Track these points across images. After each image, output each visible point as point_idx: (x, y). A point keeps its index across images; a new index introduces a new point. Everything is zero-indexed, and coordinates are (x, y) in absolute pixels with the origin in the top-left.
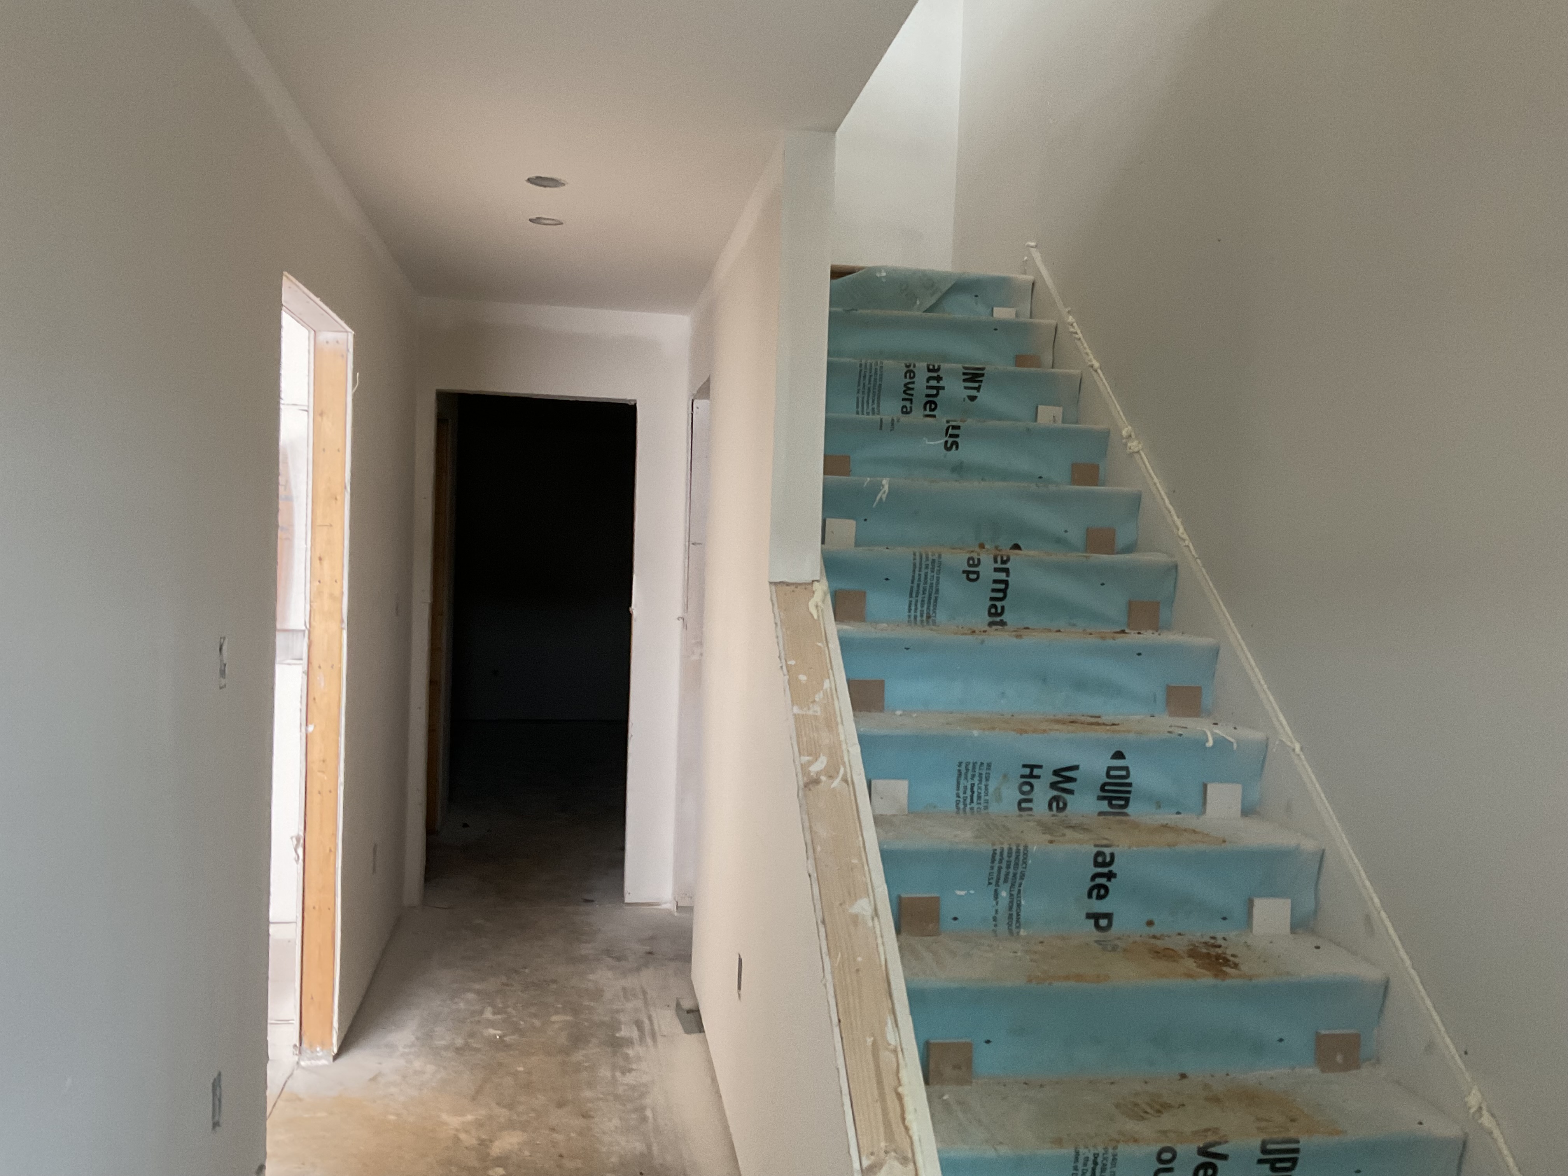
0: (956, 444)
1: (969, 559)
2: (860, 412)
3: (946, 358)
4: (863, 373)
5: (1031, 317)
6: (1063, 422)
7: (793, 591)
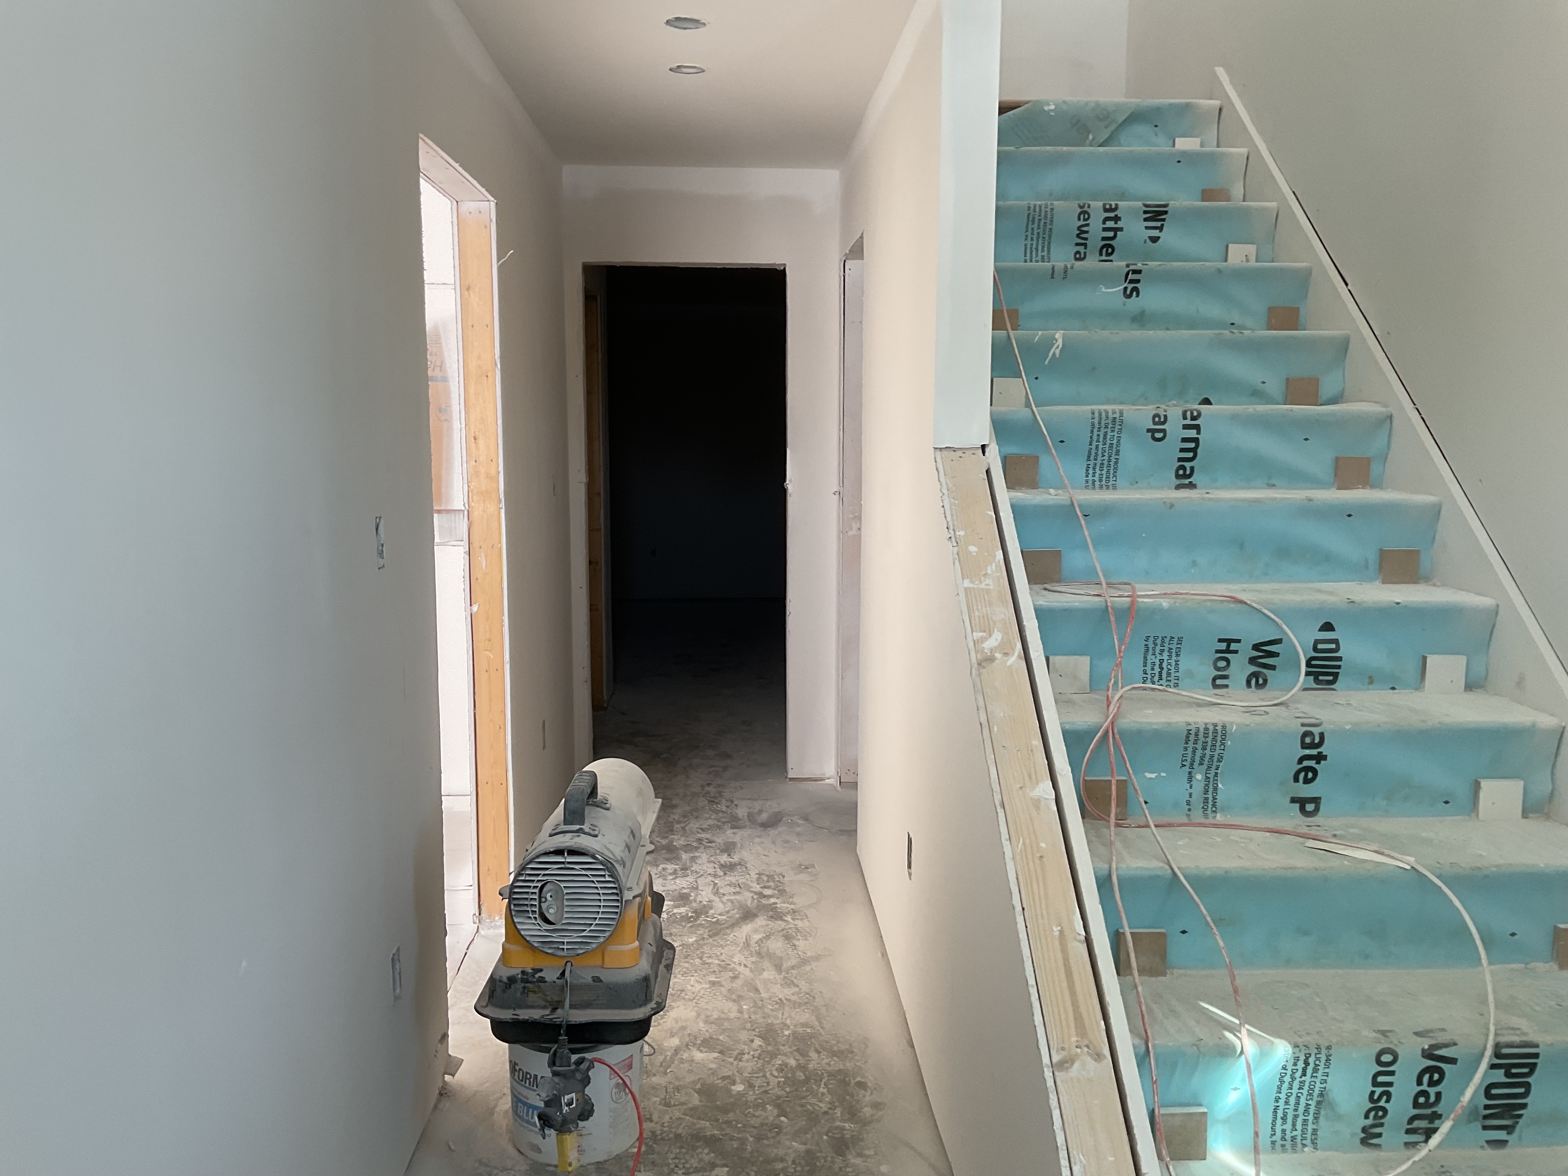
0: (1136, 289)
1: (1154, 417)
2: (1028, 260)
3: (1123, 196)
4: (1031, 219)
5: (1218, 146)
6: (1257, 261)
7: (960, 457)
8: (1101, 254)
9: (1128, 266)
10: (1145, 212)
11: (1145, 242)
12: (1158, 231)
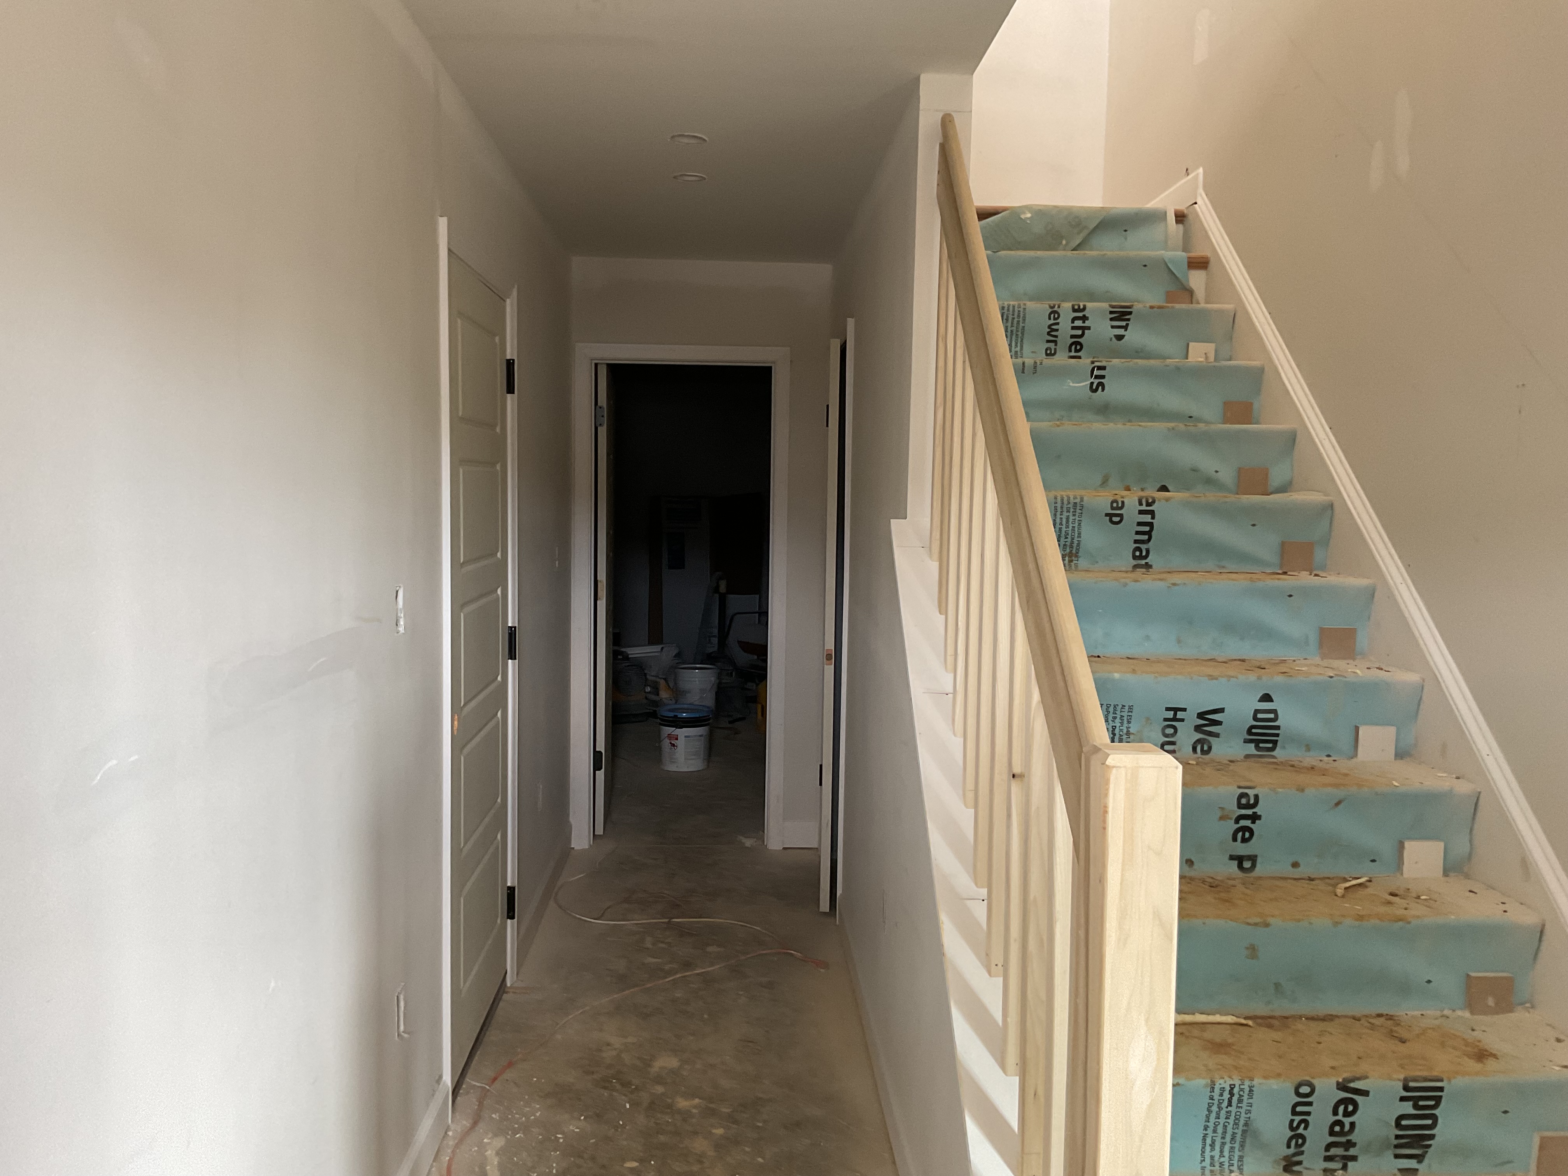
0: (1101, 384)
1: (1112, 503)
3: (1092, 296)
4: (1005, 316)
6: (1215, 359)
8: (1070, 351)
9: (1093, 362)
10: (1111, 312)
11: (1111, 340)
12: (1123, 330)
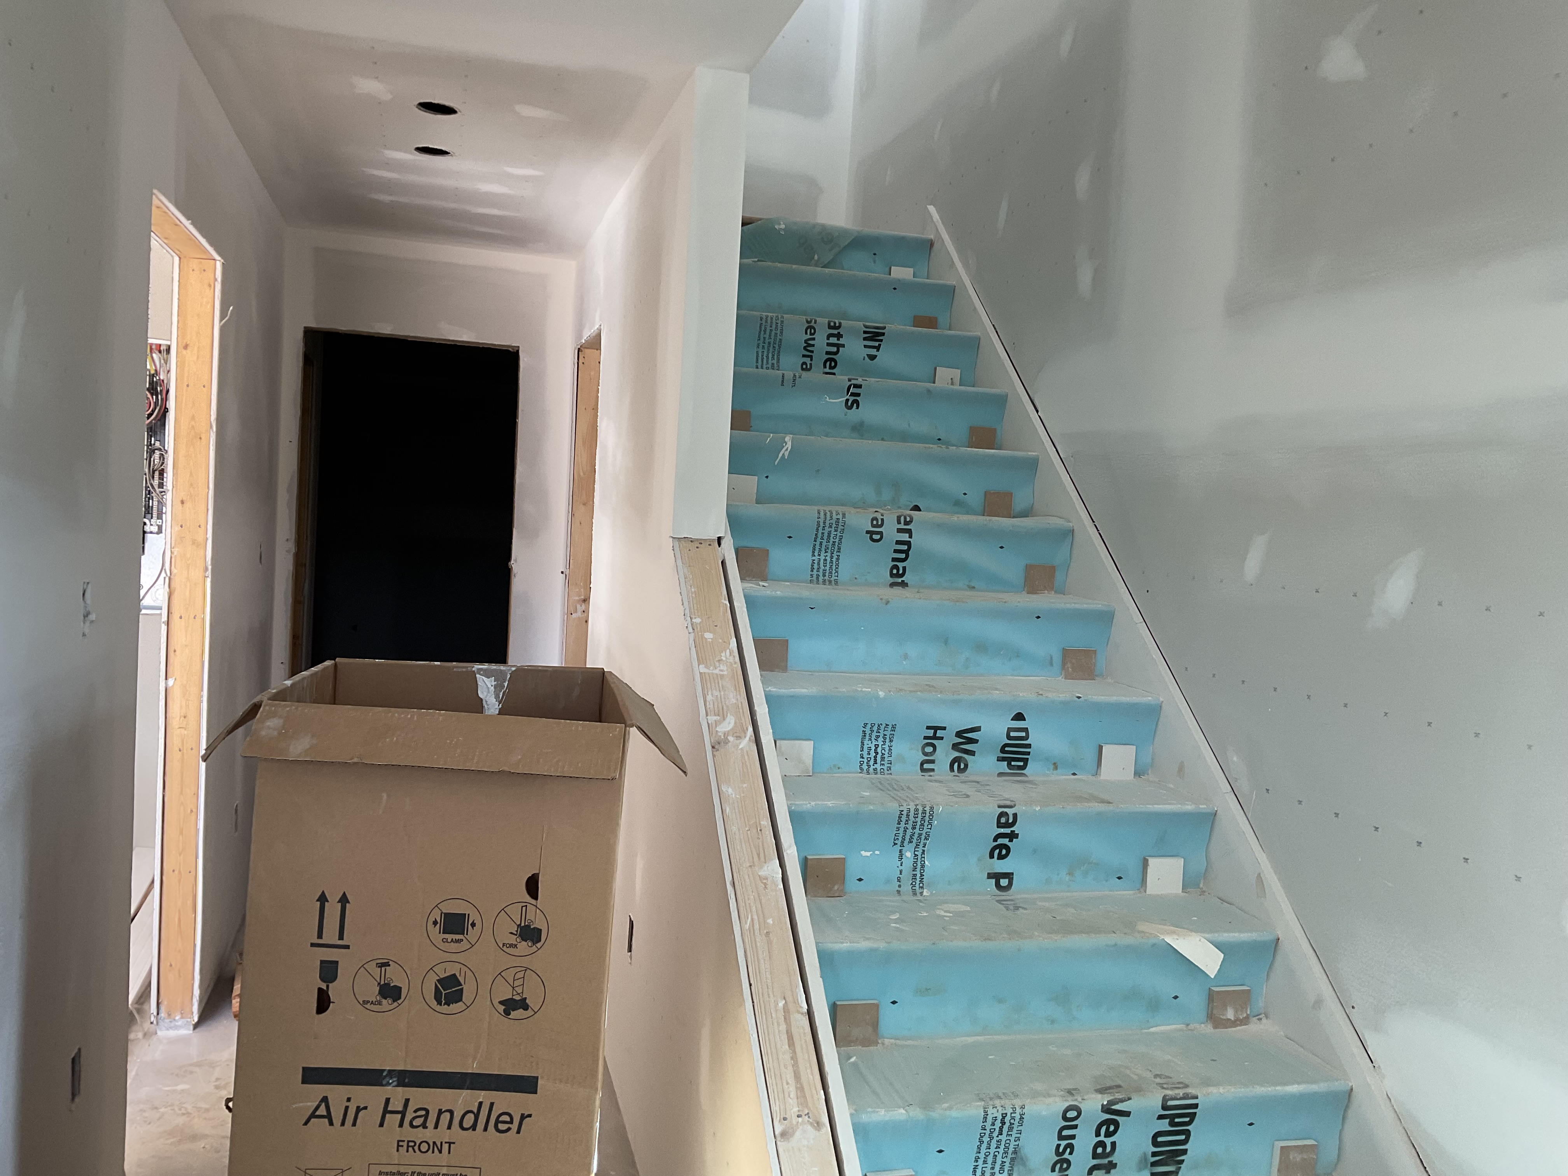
0: (856, 402)
1: (872, 520)
2: (760, 367)
3: (845, 316)
4: (763, 329)
5: (928, 277)
6: (960, 385)
7: (697, 547)
8: (825, 367)
9: (850, 380)
10: (865, 332)
11: (864, 359)
12: (876, 350)
